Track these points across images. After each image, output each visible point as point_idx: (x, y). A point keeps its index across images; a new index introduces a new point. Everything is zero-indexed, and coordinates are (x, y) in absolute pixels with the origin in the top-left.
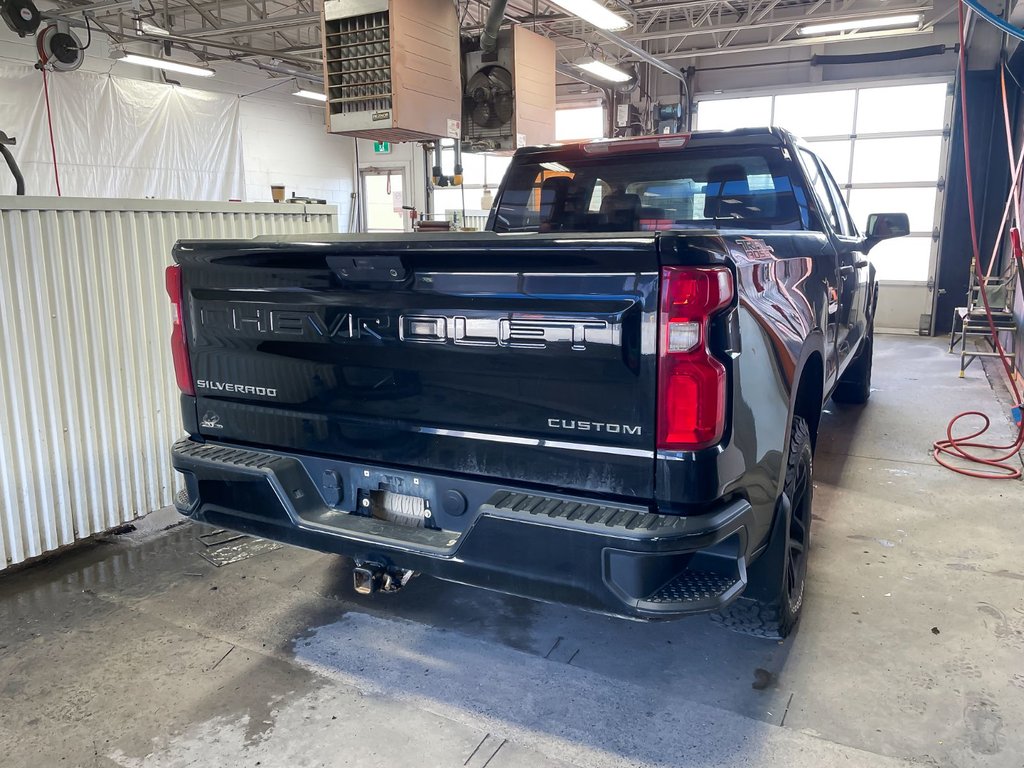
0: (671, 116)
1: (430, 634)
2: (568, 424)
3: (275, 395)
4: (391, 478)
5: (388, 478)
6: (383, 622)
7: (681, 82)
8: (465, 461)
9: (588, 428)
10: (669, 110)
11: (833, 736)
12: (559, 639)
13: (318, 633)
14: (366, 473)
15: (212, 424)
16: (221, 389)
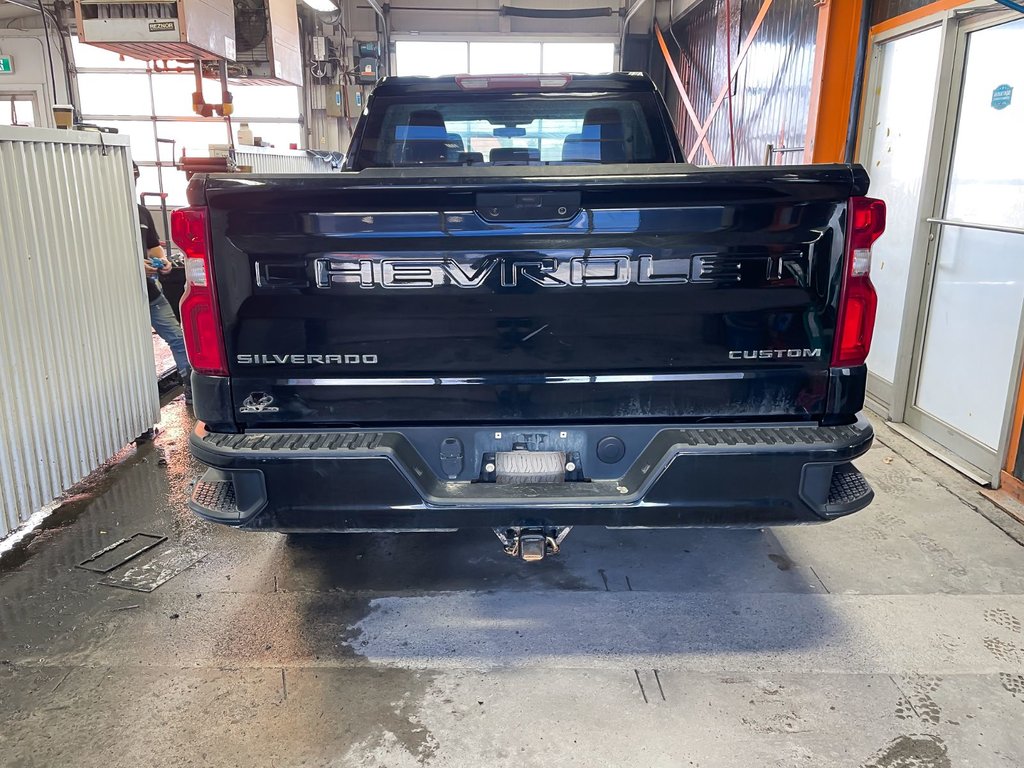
0: (372, 54)
1: (476, 598)
2: (750, 354)
3: (375, 361)
4: (531, 436)
5: (526, 437)
6: (420, 600)
7: (377, 14)
8: (627, 405)
9: (770, 356)
10: (369, 48)
11: (867, 590)
12: (601, 572)
13: (363, 629)
14: (498, 435)
15: (261, 408)
16: (283, 362)
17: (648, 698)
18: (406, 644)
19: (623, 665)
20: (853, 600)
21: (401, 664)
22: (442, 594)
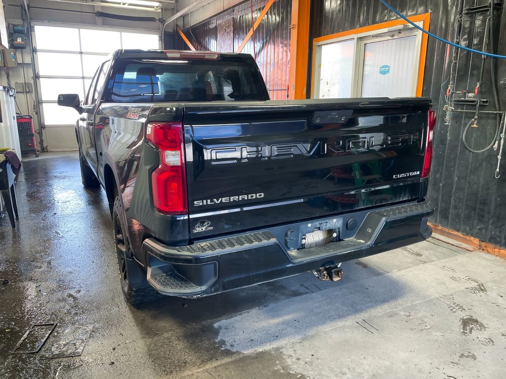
0: (22, 32)
4: (322, 223)
9: (405, 176)
10: (20, 28)
11: (399, 269)
12: (302, 285)
13: (224, 339)
14: (309, 225)
15: (204, 228)
16: (219, 202)
17: (373, 332)
18: (252, 340)
19: (350, 321)
20: (399, 274)
21: (260, 349)
22: (244, 313)
